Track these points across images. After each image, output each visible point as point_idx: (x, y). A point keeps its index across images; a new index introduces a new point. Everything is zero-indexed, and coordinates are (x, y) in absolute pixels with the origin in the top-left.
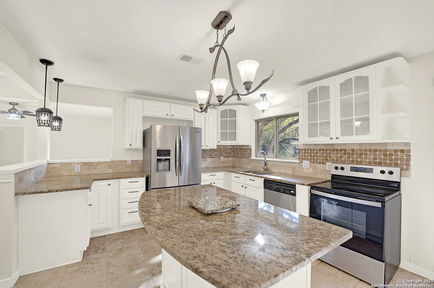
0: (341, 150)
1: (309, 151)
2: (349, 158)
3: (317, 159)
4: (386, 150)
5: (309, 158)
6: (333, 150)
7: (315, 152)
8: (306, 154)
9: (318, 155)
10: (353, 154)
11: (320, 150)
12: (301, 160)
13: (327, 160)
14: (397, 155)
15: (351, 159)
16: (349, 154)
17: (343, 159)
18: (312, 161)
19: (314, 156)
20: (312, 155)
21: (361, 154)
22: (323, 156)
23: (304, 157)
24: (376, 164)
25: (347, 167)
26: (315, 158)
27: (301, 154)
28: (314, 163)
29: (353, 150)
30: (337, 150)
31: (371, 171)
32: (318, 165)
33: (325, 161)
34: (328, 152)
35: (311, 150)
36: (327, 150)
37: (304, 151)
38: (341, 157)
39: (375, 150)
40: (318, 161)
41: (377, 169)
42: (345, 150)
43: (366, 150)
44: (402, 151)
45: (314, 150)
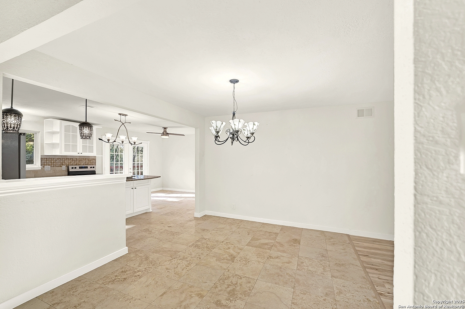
0: (71, 159)
1: (50, 160)
2: (74, 163)
3: (56, 164)
4: (89, 159)
5: (50, 164)
6: (66, 159)
7: (55, 160)
8: (48, 162)
9: (57, 162)
10: (76, 161)
11: (58, 159)
12: (43, 166)
13: (62, 164)
14: (92, 161)
15: (75, 163)
16: (74, 161)
17: (72, 163)
18: (52, 165)
19: (54, 163)
20: (52, 162)
21: (80, 161)
22: (60, 162)
23: (45, 164)
24: (89, 165)
25: (78, 167)
26: (55, 163)
27: (43, 162)
28: (53, 167)
29: (76, 159)
30: (68, 159)
31: (87, 167)
32: (57, 168)
33: (61, 165)
34: (63, 160)
35: (51, 159)
36: (62, 159)
37: (45, 160)
38: (71, 162)
39: (85, 159)
40: (57, 165)
41: (89, 167)
42: (72, 159)
43: (82, 159)
44: (94, 159)
45: (54, 159)
